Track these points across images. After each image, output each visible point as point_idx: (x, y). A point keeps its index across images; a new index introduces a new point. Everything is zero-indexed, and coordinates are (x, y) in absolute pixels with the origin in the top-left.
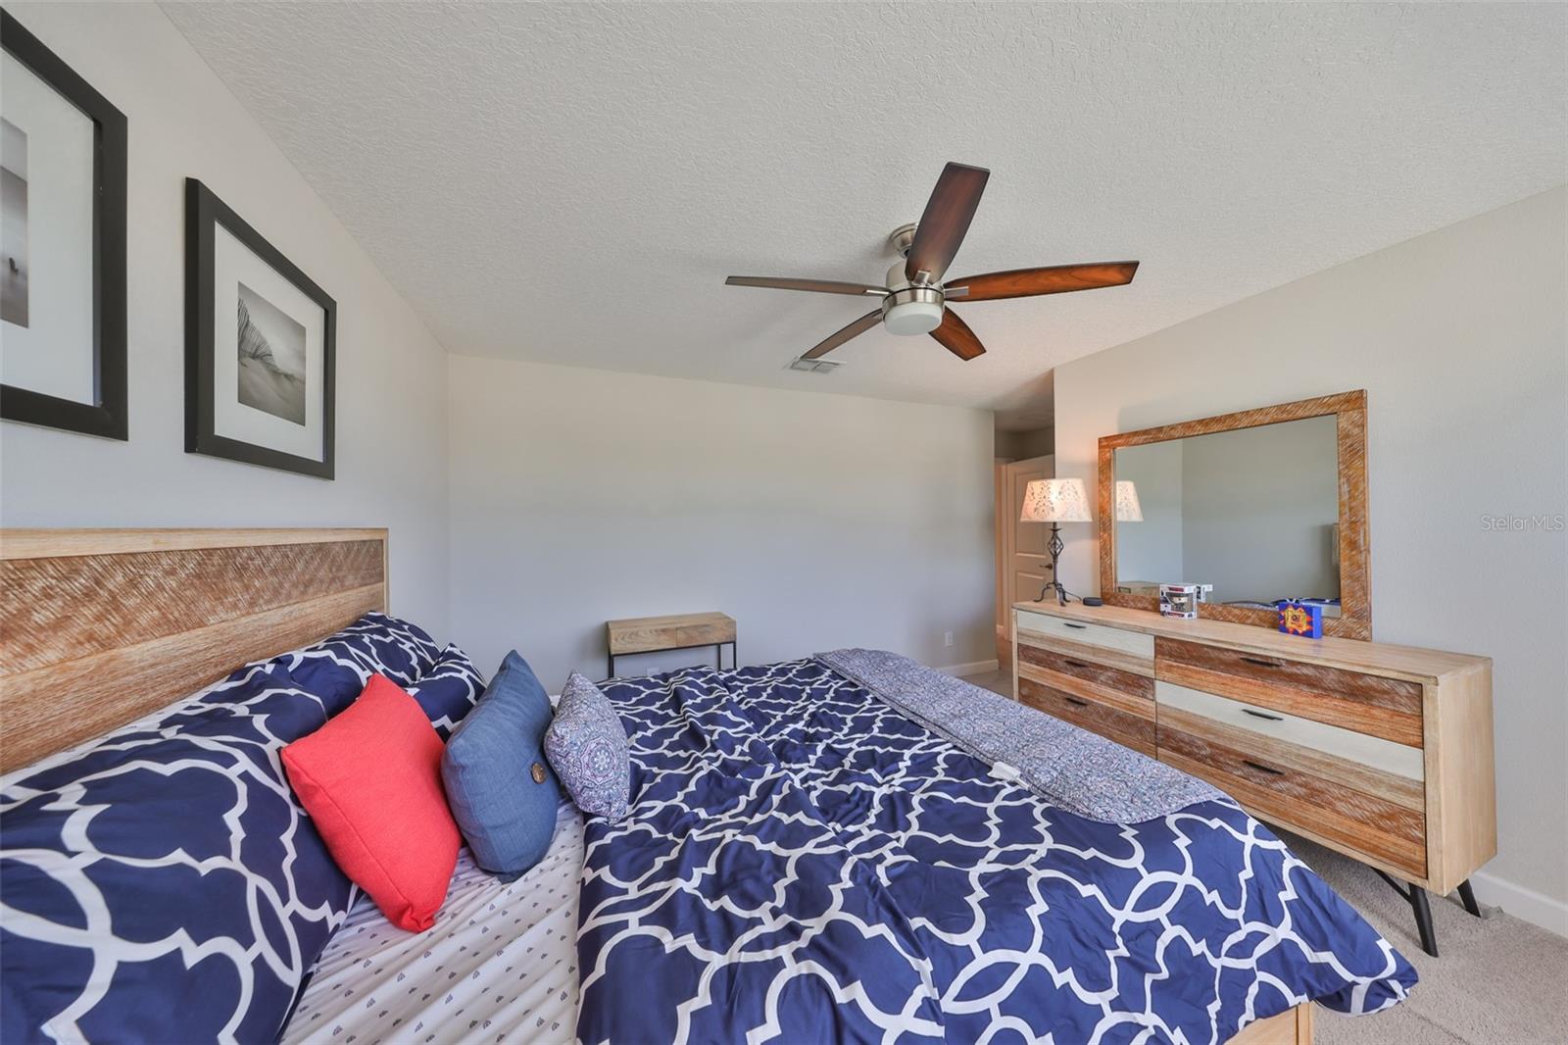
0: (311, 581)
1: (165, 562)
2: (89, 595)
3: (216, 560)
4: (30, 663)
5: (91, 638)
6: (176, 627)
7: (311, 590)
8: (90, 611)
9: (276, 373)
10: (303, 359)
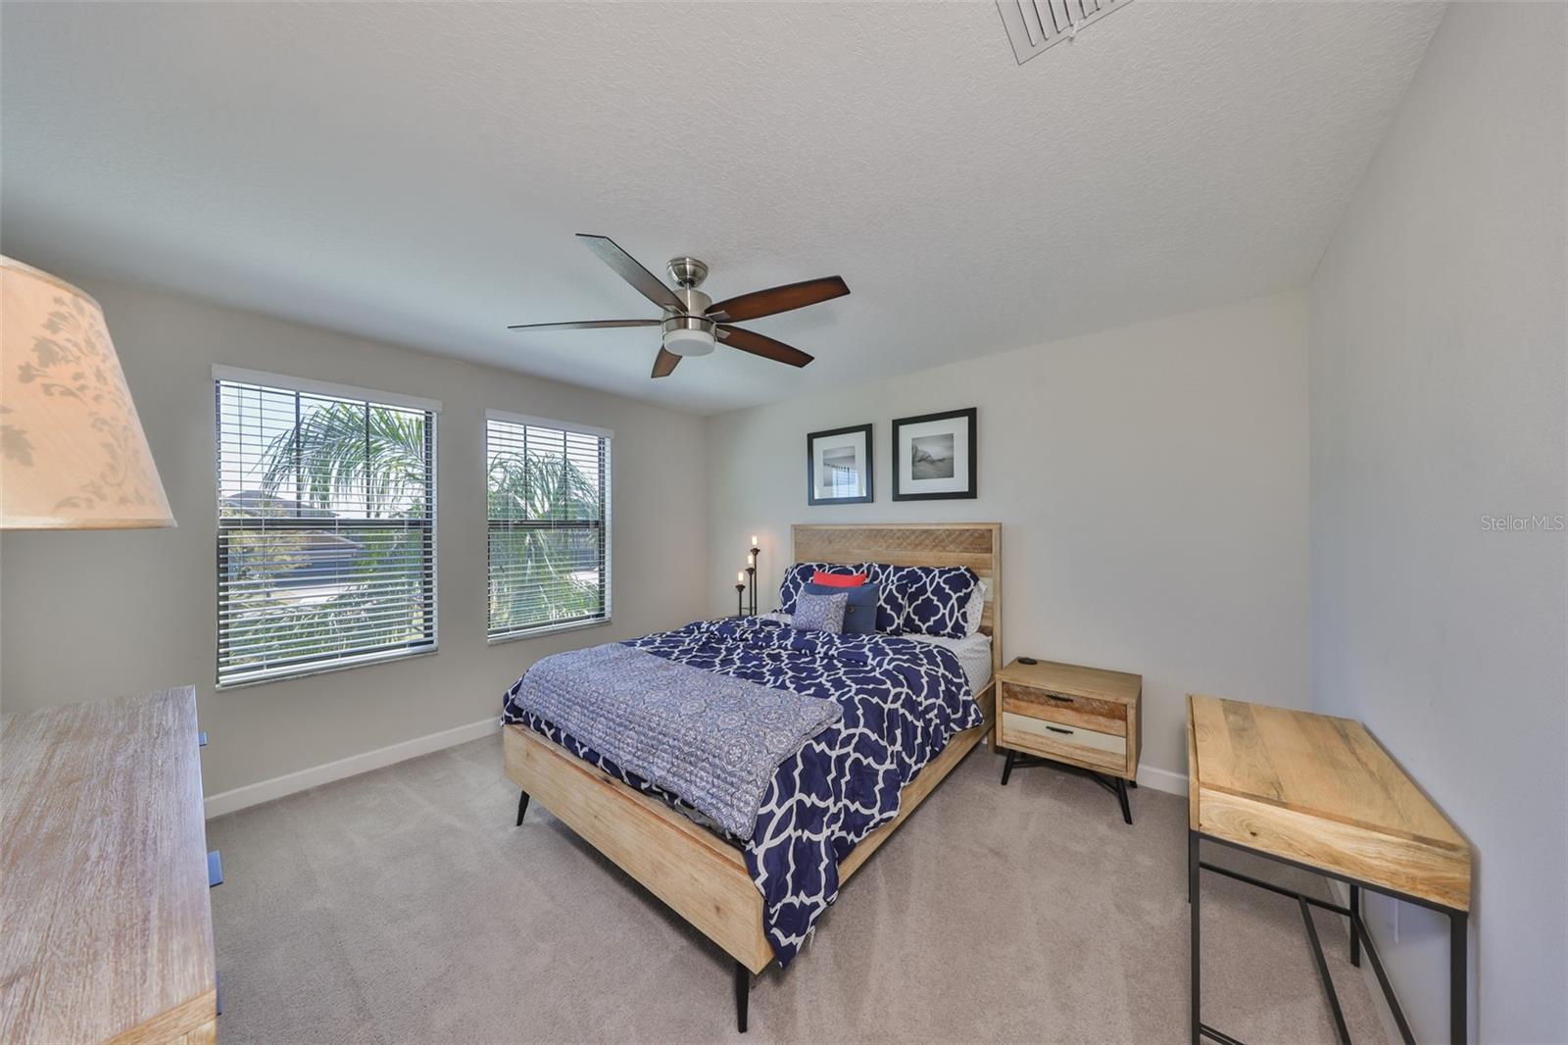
10: (952, 448)
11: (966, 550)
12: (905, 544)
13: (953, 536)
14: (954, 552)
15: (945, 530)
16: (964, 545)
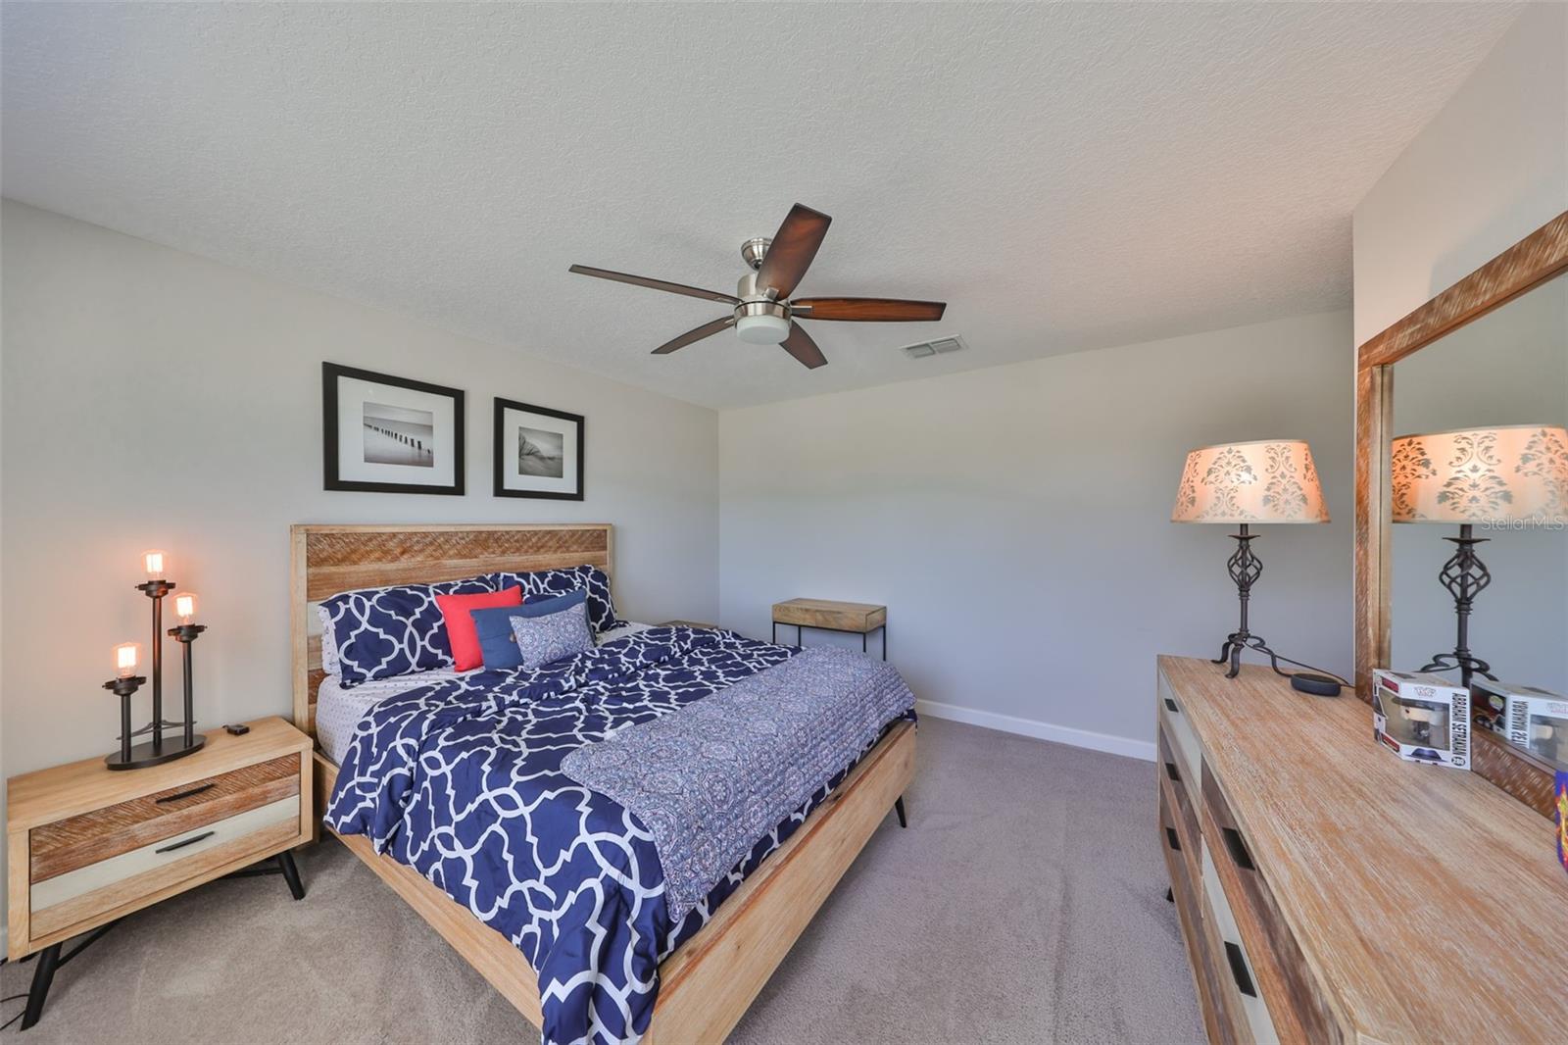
0: (542, 547)
1: (460, 535)
2: (431, 543)
3: (484, 535)
4: (413, 560)
5: (432, 556)
6: (465, 557)
7: (542, 550)
8: (431, 548)
9: (542, 458)
10: (561, 448)
11: (587, 549)
12: (525, 547)
13: (576, 537)
14: (577, 551)
15: (568, 531)
16: (585, 545)
